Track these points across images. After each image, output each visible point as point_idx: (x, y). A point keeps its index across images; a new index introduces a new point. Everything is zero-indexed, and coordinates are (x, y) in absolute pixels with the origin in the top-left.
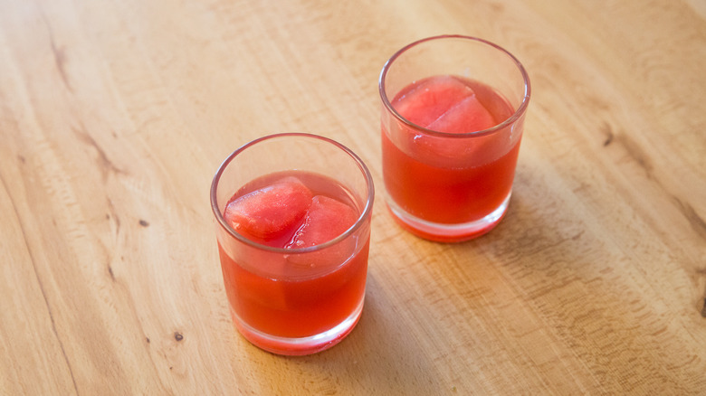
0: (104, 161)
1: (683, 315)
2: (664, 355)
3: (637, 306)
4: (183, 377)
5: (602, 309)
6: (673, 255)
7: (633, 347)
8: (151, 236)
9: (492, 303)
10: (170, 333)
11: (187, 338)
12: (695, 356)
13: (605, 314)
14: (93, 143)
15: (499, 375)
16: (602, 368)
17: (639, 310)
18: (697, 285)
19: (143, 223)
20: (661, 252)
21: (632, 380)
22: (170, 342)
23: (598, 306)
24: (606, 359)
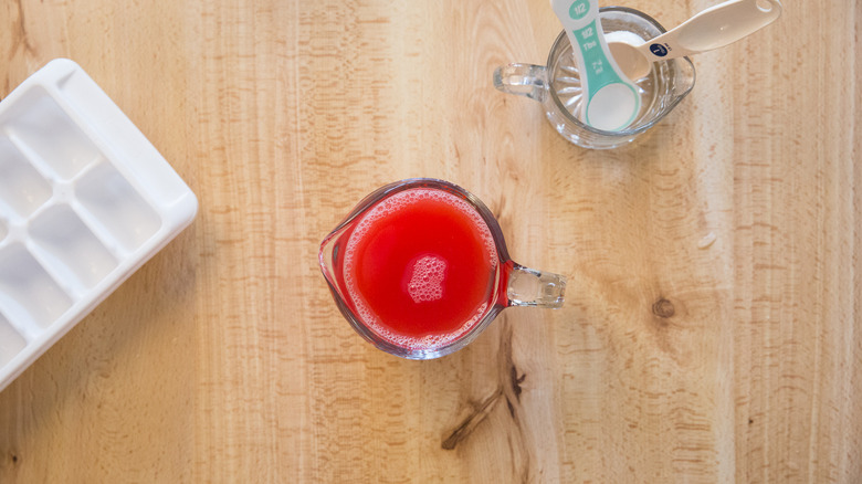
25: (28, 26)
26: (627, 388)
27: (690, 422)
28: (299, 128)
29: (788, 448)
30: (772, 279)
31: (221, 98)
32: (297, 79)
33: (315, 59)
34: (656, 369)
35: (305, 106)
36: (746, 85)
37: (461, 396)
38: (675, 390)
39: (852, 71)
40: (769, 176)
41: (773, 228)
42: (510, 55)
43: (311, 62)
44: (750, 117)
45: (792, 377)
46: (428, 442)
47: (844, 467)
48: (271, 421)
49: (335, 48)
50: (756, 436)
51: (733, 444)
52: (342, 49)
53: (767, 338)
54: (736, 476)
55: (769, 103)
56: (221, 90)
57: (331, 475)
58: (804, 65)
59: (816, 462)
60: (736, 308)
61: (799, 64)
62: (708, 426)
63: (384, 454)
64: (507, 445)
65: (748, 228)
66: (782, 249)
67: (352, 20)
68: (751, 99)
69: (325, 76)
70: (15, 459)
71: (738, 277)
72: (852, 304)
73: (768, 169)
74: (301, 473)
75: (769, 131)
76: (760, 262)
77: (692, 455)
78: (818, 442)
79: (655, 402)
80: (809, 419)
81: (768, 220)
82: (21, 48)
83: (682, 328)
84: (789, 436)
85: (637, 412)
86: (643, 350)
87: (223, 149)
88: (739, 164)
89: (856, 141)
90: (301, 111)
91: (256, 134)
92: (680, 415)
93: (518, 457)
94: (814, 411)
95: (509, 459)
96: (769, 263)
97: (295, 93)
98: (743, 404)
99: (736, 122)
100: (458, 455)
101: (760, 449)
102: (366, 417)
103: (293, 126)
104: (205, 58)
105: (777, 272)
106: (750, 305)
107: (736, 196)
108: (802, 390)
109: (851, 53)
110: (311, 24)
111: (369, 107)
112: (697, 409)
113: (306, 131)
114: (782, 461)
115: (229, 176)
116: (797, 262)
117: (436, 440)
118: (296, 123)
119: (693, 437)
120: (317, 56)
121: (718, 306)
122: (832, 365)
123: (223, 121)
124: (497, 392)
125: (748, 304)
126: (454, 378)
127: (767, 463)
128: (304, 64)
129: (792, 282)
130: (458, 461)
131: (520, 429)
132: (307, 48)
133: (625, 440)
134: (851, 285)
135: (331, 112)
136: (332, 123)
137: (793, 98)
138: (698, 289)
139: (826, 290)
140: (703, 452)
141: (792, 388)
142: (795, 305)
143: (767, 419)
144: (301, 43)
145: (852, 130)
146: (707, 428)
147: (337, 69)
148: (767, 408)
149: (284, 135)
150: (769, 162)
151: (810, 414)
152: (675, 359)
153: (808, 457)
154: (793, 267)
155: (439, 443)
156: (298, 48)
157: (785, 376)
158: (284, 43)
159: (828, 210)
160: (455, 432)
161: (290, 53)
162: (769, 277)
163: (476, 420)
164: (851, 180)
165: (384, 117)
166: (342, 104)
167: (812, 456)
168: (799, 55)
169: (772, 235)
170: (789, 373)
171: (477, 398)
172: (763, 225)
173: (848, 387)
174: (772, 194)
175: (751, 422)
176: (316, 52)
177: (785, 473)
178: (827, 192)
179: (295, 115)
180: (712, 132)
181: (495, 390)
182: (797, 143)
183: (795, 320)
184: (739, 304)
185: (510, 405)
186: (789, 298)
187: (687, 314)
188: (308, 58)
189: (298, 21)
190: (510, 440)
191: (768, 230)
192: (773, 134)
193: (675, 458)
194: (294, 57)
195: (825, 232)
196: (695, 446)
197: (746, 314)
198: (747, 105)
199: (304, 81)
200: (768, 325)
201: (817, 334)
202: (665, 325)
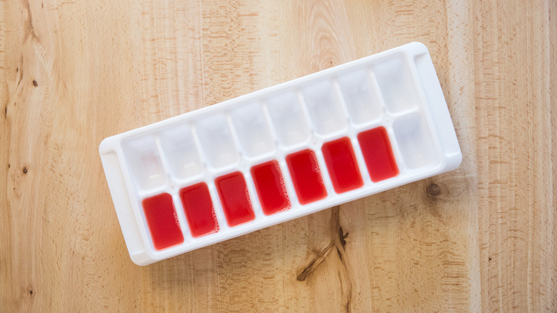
0: (29, 25)
1: (287, 274)
2: (262, 293)
3: (268, 257)
4: (18, 196)
5: (249, 251)
6: (307, 234)
7: (250, 281)
8: (36, 95)
10: (22, 166)
11: (30, 173)
12: (277, 300)
13: (248, 255)
14: (28, 7)
15: (173, 266)
16: (227, 286)
17: (267, 260)
18: (307, 259)
19: (35, 83)
20: (303, 229)
21: (237, 299)
22: (20, 172)
23: (247, 248)
24: (232, 282)
25: (34, 23)
26: (412, 240)
27: (452, 260)
28: (204, 82)
29: (514, 275)
30: (501, 170)
31: (155, 65)
32: (202, 52)
33: (213, 39)
34: (429, 228)
35: (207, 69)
36: (482, 49)
37: (308, 247)
38: (442, 240)
39: (548, 39)
40: (498, 106)
41: (501, 138)
42: (334, 34)
43: (210, 41)
44: (485, 69)
45: (516, 231)
46: (288, 276)
47: (549, 286)
48: (190, 266)
49: (225, 32)
50: (493, 268)
51: (479, 274)
52: (229, 33)
53: (499, 206)
54: (481, 293)
55: (496, 60)
56: (155, 60)
57: (228, 298)
58: (518, 36)
59: (532, 284)
60: (479, 188)
61: (515, 35)
62: (464, 263)
63: (261, 284)
64: (338, 277)
65: (485, 138)
66: (506, 151)
67: (235, 15)
68: (485, 58)
69: (219, 50)
70: (31, 292)
71: (480, 169)
72: (551, 185)
73: (497, 101)
74: (210, 297)
75: (497, 77)
76: (493, 159)
77: (454, 281)
78: (533, 271)
79: (430, 248)
80: (526, 257)
81: (497, 133)
82: (30, 37)
83: (445, 201)
84: (514, 268)
85: (418, 255)
86: (421, 216)
87: (157, 96)
88: (478, 98)
89: (551, 82)
90: (205, 72)
91: (177, 87)
92: (445, 256)
93: (345, 285)
94: (530, 252)
95: (340, 286)
96: (499, 160)
97: (201, 60)
98: (485, 248)
99: (476, 72)
100: (307, 283)
101: (496, 276)
102: (249, 262)
103: (200, 81)
104: (144, 40)
105: (504, 165)
106: (488, 186)
107: (477, 119)
108: (521, 239)
109: (547, 28)
110: (210, 18)
111: (246, 69)
112: (456, 252)
113: (208, 84)
114: (511, 283)
115: (161, 114)
116: (516, 159)
117: (293, 275)
118: (202, 79)
119: (454, 270)
120: (214, 37)
121: (468, 187)
122: (540, 222)
123: (156, 79)
124: (330, 244)
125: (486, 185)
126: (303, 236)
127: (501, 285)
128: (206, 42)
129: (514, 171)
130: (307, 288)
131: (346, 267)
132: (208, 32)
133: (411, 272)
134: (551, 173)
135: (223, 72)
136: (224, 79)
137: (511, 57)
138: (455, 177)
139: (535, 176)
140: (460, 278)
141: (515, 238)
142: (516, 186)
143: (500, 258)
144: (204, 29)
145: (549, 76)
146: (463, 264)
147: (226, 45)
148: (500, 250)
149: (194, 87)
150: (497, 97)
151: (527, 254)
152: (441, 221)
153: (526, 280)
154: (514, 162)
155: (296, 277)
156: (202, 32)
157: (510, 230)
158: (193, 30)
159: (535, 126)
160: (305, 270)
161: (197, 36)
162: (499, 168)
163: (318, 262)
164: (549, 107)
165: (257, 74)
166: (230, 67)
167: (529, 280)
168: (514, 30)
169: (500, 142)
170: (513, 228)
171: (318, 248)
172: (494, 136)
173: (550, 236)
174: (499, 116)
175: (490, 259)
176: (213, 35)
177: (512, 291)
178: (534, 114)
179: (201, 75)
180: (461, 79)
181: (330, 242)
182: (515, 84)
183: (516, 195)
184: (481, 186)
185: (339, 252)
186: (512, 181)
187: (449, 193)
188: (209, 39)
189: (201, 16)
190: (339, 274)
191: (497, 139)
192: (499, 79)
193: (443, 283)
194: (199, 38)
195: (533, 139)
196: (455, 275)
197: (485, 192)
198: (482, 61)
199: (206, 53)
200: (499, 198)
201: (530, 204)
202: (435, 200)
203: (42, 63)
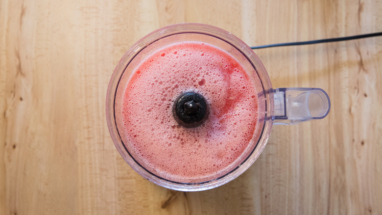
0: (19, 68)
1: (156, 204)
4: (10, 161)
8: (22, 105)
9: (106, 175)
10: (13, 144)
11: (17, 148)
13: (135, 194)
14: (19, 58)
16: (123, 211)
18: (167, 196)
19: (21, 99)
22: (11, 147)
23: (135, 190)
24: (126, 209)
25: (22, 67)
27: (245, 197)
29: (279, 205)
31: (86, 89)
38: (240, 186)
45: (279, 181)
46: (157, 206)
48: (103, 200)
50: (268, 201)
51: (260, 204)
53: (271, 168)
56: (86, 87)
59: (288, 210)
62: (252, 199)
63: (142, 210)
66: (275, 138)
72: (299, 156)
77: (247, 208)
78: (289, 203)
79: (234, 190)
80: (285, 195)
82: (20, 74)
84: (279, 201)
85: (228, 194)
87: (87, 107)
91: (98, 102)
92: (242, 195)
93: (187, 211)
94: (287, 193)
95: (185, 211)
96: (271, 143)
98: (263, 191)
100: (167, 210)
101: (269, 206)
102: (136, 198)
104: (81, 76)
105: (273, 145)
106: (265, 157)
108: (283, 186)
112: (248, 193)
114: (277, 210)
115: (89, 116)
117: (159, 205)
119: (246, 202)
122: (293, 177)
123: (87, 97)
127: (271, 211)
129: (279, 149)
130: (167, 212)
131: (188, 201)
133: (224, 204)
134: (298, 150)
139: (290, 151)
140: (250, 207)
141: (280, 185)
142: (280, 157)
143: (271, 196)
148: (271, 192)
154: (279, 144)
155: (161, 206)
157: (277, 181)
160: (166, 202)
162: (271, 147)
163: (173, 198)
167: (287, 208)
175: (266, 197)
186: (278, 154)
190: (185, 205)
196: (247, 205)
197: (264, 160)
200: (271, 164)
201: (287, 166)
203: (25, 88)
